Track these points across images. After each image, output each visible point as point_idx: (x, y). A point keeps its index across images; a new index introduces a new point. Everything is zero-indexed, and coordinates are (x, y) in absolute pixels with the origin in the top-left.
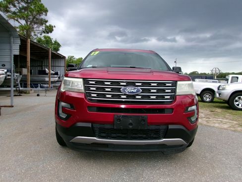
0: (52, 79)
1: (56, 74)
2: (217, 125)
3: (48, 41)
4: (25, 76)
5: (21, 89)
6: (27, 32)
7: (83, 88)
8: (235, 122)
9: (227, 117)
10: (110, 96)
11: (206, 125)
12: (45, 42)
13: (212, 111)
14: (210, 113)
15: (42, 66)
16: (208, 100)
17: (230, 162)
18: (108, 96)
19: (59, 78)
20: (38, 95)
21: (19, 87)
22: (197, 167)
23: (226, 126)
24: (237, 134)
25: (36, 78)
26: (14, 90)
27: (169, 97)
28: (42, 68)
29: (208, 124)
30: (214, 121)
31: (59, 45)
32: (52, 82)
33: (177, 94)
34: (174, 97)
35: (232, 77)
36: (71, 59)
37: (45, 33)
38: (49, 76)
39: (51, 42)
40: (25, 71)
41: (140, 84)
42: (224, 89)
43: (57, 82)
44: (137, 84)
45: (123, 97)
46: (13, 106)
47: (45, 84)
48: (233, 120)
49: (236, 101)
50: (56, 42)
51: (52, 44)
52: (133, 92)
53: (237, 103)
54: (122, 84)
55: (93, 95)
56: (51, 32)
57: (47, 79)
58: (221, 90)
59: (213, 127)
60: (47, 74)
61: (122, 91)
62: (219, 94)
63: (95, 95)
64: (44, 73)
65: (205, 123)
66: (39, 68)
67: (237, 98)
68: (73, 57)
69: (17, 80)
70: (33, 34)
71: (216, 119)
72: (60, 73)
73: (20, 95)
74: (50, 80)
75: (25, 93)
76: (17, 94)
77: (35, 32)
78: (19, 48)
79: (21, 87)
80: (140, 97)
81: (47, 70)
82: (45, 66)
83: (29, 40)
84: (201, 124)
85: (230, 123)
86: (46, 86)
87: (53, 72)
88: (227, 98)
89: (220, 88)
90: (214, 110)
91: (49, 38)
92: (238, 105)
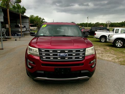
0: (23, 30)
1: (25, 27)
2: (106, 58)
3: (19, 7)
4: (8, 28)
5: (6, 37)
6: (7, 3)
7: (38, 54)
8: (115, 56)
9: (111, 52)
10: (52, 58)
11: (101, 59)
12: (17, 7)
13: (105, 49)
14: (103, 50)
15: (16, 23)
16: (103, 41)
17: (110, 84)
18: (51, 58)
19: (26, 29)
20: (16, 40)
21: (5, 36)
22: (94, 87)
23: (110, 59)
24: (115, 64)
25: (14, 30)
26: (2, 38)
27: (81, 57)
28: (17, 24)
29: (102, 58)
30: (105, 56)
31: (25, 9)
32: (23, 32)
33: (86, 55)
34: (84, 57)
35: (116, 29)
36: (32, 17)
37: (16, 3)
38: (21, 28)
39: (21, 8)
40: (7, 26)
41: (67, 51)
42: (111, 37)
43: (25, 31)
44: (66, 51)
45: (59, 58)
46: (3, 49)
47: (19, 33)
48: (114, 55)
49: (117, 43)
50: (23, 8)
51: (21, 9)
52: (64, 56)
53: (117, 44)
54: (58, 51)
55: (44, 58)
56: (20, 3)
57: (20, 30)
58: (110, 37)
59: (104, 60)
60: (20, 27)
61: (58, 56)
62: (109, 40)
63: (45, 58)
64: (18, 27)
65: (100, 57)
66: (15, 24)
67: (117, 42)
68: (33, 15)
69: (4, 32)
70: (10, 4)
71: (106, 54)
72: (27, 26)
73: (6, 40)
74: (21, 30)
75: (9, 38)
76: (4, 40)
77: (11, 3)
78: (3, 18)
79: (6, 36)
80: (67, 58)
81: (19, 25)
82: (18, 22)
83: (8, 9)
84: (99, 58)
85: (113, 56)
86: (19, 34)
87: (23, 26)
88: (112, 42)
89: (110, 36)
90: (105, 48)
91: (19, 5)
92: (118, 45)
